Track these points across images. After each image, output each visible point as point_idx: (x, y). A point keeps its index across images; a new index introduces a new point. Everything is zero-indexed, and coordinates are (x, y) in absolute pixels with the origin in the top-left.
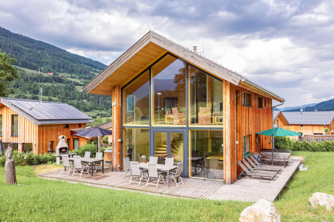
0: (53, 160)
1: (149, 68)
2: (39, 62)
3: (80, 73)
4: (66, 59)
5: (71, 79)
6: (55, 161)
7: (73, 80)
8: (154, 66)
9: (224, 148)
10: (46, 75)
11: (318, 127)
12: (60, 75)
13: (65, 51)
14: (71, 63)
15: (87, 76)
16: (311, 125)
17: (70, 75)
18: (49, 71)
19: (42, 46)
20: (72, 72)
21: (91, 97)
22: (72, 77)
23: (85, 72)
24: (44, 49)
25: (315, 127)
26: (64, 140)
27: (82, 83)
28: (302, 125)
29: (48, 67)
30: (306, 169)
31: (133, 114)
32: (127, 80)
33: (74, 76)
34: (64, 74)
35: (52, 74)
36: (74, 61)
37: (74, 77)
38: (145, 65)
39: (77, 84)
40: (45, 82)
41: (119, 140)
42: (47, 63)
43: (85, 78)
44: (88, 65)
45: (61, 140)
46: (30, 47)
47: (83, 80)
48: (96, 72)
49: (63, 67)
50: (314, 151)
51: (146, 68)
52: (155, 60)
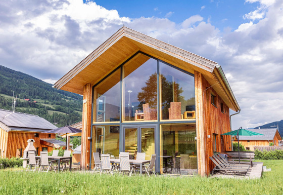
0: (20, 164)
1: (121, 66)
2: (17, 90)
3: (53, 99)
4: (41, 87)
5: (44, 105)
6: (22, 165)
7: (46, 105)
8: (125, 65)
9: (197, 141)
10: (22, 100)
11: (263, 143)
12: (35, 101)
13: (41, 81)
14: (46, 91)
15: (59, 102)
16: (256, 141)
17: (44, 101)
18: (26, 97)
19: (21, 76)
20: (46, 98)
21: (61, 120)
22: (45, 103)
23: (57, 99)
24: (22, 79)
25: (260, 143)
26: (32, 143)
27: (54, 108)
28: (248, 141)
29: (25, 94)
30: (270, 170)
31: (103, 114)
32: (99, 78)
33: (47, 101)
34: (38, 100)
35: (28, 100)
36: (48, 90)
37: (48, 103)
38: (117, 63)
39: (50, 109)
40: (21, 106)
41: (89, 138)
42: (24, 90)
43: (57, 104)
44: (60, 92)
45: (29, 144)
46: (10, 77)
47: (55, 105)
48: (67, 98)
49: (38, 94)
50: (267, 159)
51: (117, 66)
52: (127, 59)
